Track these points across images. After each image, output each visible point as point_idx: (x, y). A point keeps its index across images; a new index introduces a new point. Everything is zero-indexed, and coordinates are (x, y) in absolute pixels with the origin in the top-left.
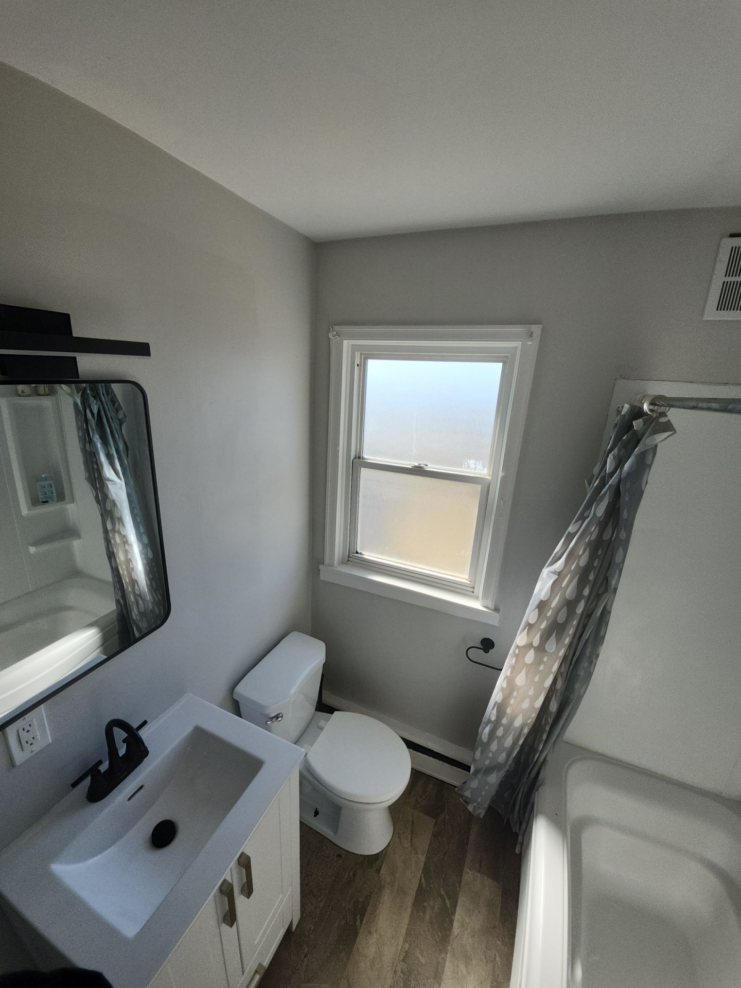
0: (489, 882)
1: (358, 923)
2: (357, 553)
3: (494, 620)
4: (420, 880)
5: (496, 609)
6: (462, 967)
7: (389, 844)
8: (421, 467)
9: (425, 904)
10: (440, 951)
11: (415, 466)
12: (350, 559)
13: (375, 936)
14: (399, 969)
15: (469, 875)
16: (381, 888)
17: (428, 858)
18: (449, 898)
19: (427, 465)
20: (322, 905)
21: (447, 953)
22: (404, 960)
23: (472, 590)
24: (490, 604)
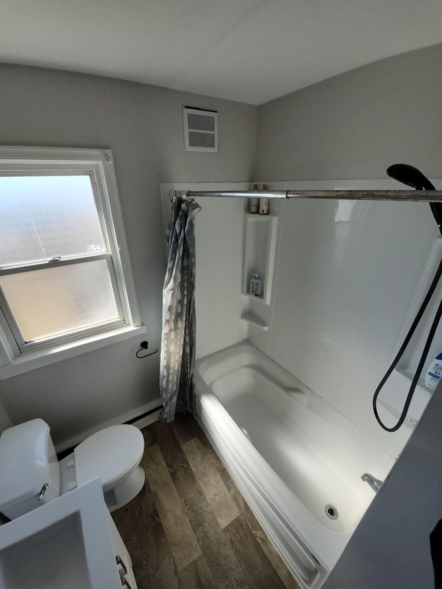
0: (192, 441)
1: (158, 520)
2: (26, 343)
3: (144, 330)
4: (169, 471)
5: (143, 324)
6: (206, 479)
7: (145, 475)
8: (57, 260)
9: (178, 476)
10: (195, 484)
11: (51, 261)
12: (21, 351)
13: (169, 514)
14: (186, 510)
15: (184, 447)
16: (156, 495)
17: (166, 461)
18: (184, 463)
19: (60, 258)
20: (136, 538)
21: (197, 482)
22: (186, 505)
23: (124, 322)
24: (139, 323)
